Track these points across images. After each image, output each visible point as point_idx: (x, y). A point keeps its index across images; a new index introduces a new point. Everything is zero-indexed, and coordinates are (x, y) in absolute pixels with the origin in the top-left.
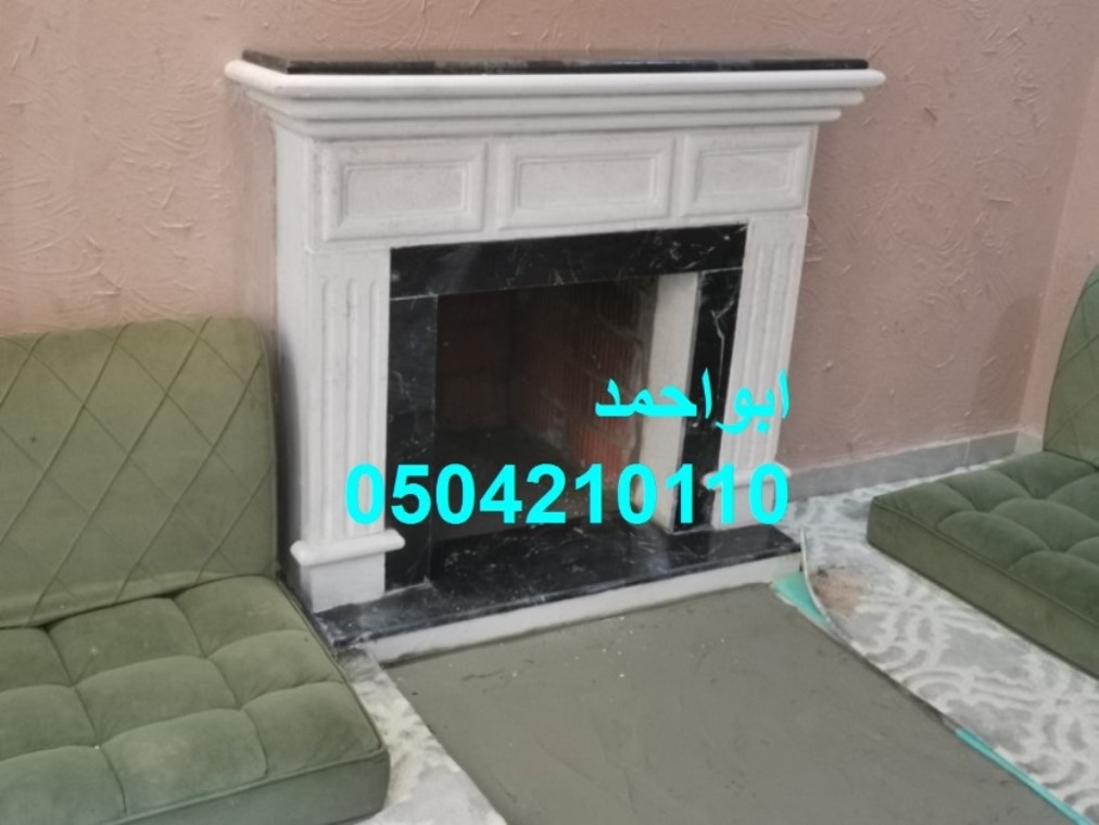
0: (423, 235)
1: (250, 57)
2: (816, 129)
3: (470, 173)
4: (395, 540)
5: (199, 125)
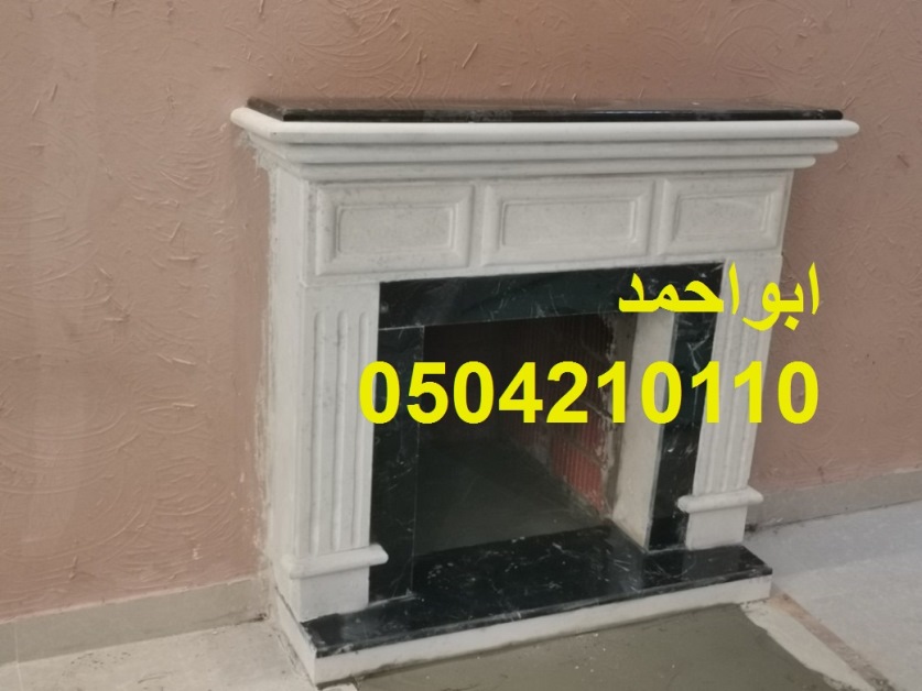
0: (412, 270)
1: (254, 104)
2: (791, 175)
3: (457, 213)
4: (379, 556)
5: (205, 166)
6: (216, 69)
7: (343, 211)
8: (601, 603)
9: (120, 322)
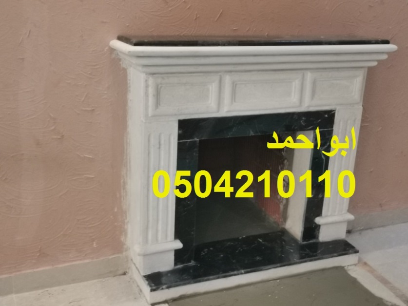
0: (193, 114)
1: (120, 38)
2: (366, 70)
3: (213, 88)
4: (179, 245)
5: (98, 67)
6: (103, 22)
7: (161, 87)
8: (281, 266)
9: (59, 138)
